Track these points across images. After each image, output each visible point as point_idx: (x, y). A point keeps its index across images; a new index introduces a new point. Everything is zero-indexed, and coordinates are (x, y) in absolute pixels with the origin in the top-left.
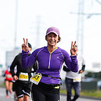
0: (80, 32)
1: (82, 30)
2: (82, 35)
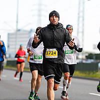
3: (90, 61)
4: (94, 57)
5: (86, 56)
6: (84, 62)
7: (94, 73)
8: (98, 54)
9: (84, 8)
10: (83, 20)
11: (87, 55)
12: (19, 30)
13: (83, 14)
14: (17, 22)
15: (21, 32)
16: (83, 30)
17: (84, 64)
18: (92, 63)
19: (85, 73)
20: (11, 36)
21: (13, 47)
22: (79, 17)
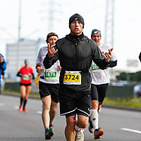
0: (110, 17)
1: (113, 13)
2: (112, 21)
3: (122, 83)
4: (128, 78)
5: (117, 77)
6: (114, 84)
7: (127, 100)
8: (133, 74)
9: (113, 9)
10: (113, 25)
11: (118, 74)
12: (22, 40)
13: (113, 17)
14: (19, 28)
15: (24, 42)
16: (112, 39)
17: (113, 87)
18: (125, 87)
19: (116, 100)
20: (11, 48)
21: (14, 63)
22: (107, 22)
